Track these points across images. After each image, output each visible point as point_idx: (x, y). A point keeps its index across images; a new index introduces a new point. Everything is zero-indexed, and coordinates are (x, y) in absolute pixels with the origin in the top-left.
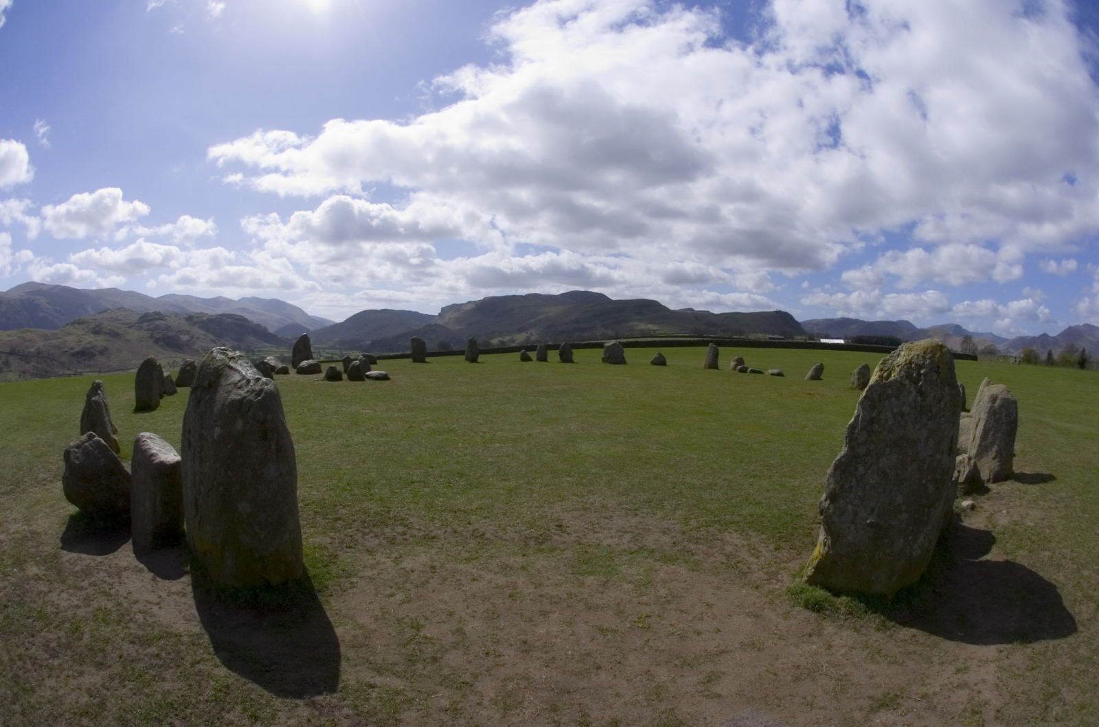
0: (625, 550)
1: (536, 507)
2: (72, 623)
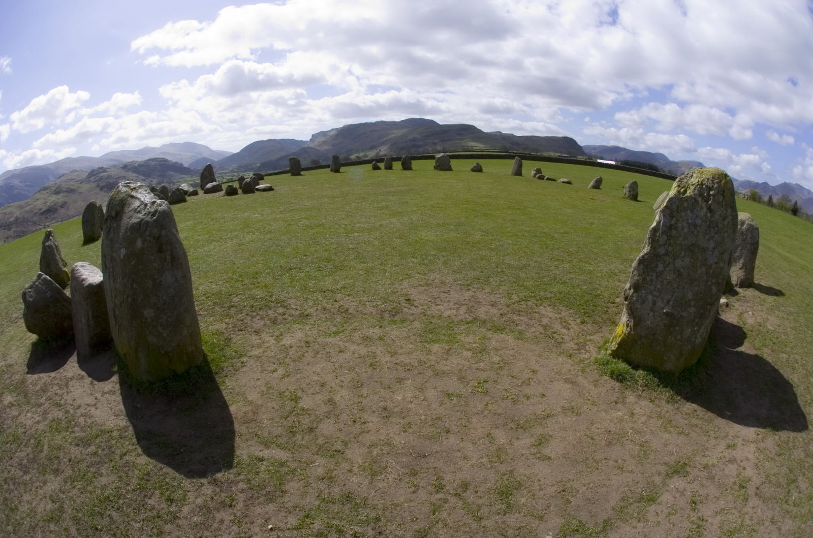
0: (462, 321)
1: (389, 284)
2: (36, 438)
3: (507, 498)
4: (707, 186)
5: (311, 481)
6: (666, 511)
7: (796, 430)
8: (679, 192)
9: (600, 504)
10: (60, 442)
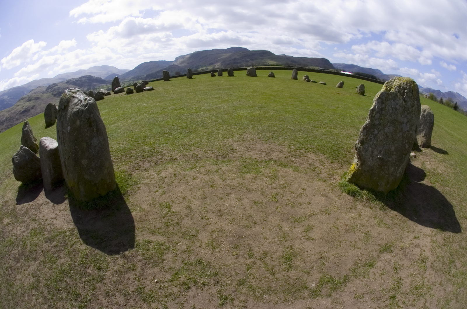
0: (263, 161)
1: (221, 141)
2: (23, 241)
3: (289, 261)
4: (403, 87)
5: (178, 253)
6: (380, 272)
7: (454, 232)
8: (386, 89)
9: (342, 266)
10: (37, 242)
